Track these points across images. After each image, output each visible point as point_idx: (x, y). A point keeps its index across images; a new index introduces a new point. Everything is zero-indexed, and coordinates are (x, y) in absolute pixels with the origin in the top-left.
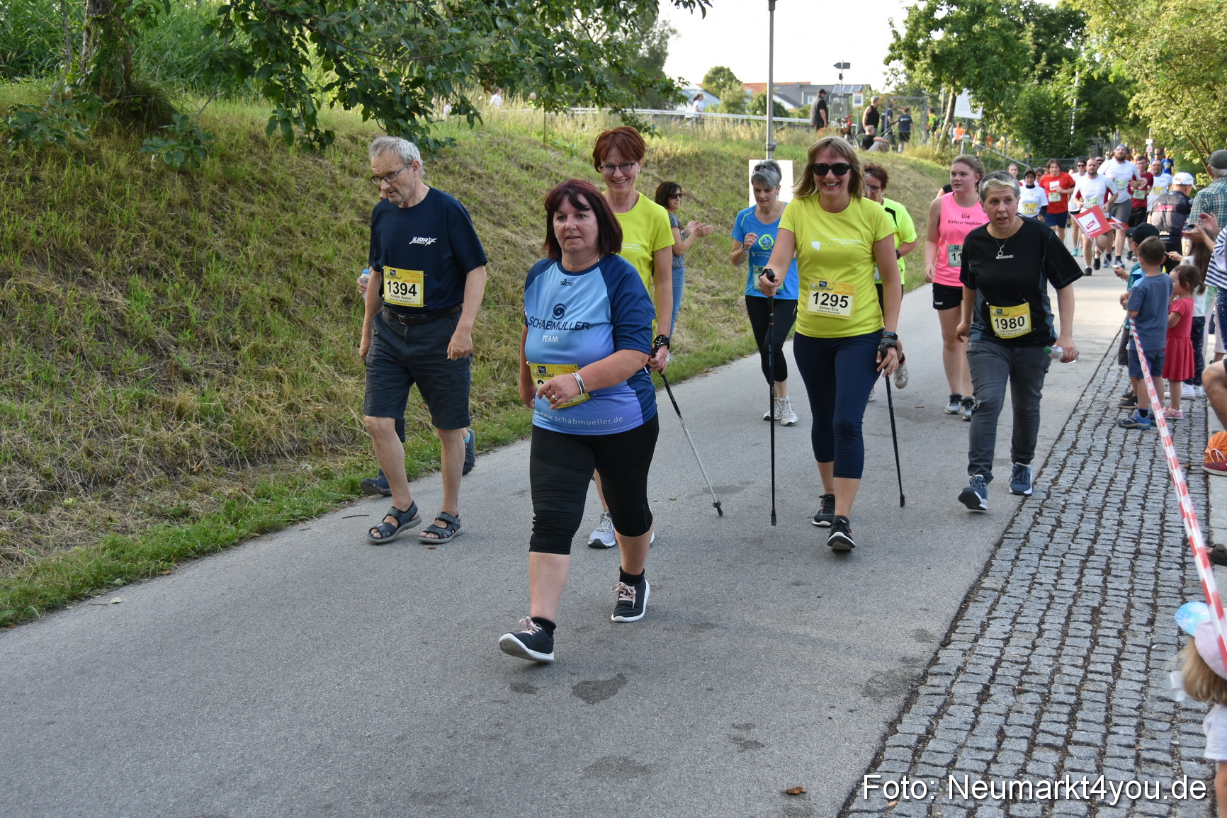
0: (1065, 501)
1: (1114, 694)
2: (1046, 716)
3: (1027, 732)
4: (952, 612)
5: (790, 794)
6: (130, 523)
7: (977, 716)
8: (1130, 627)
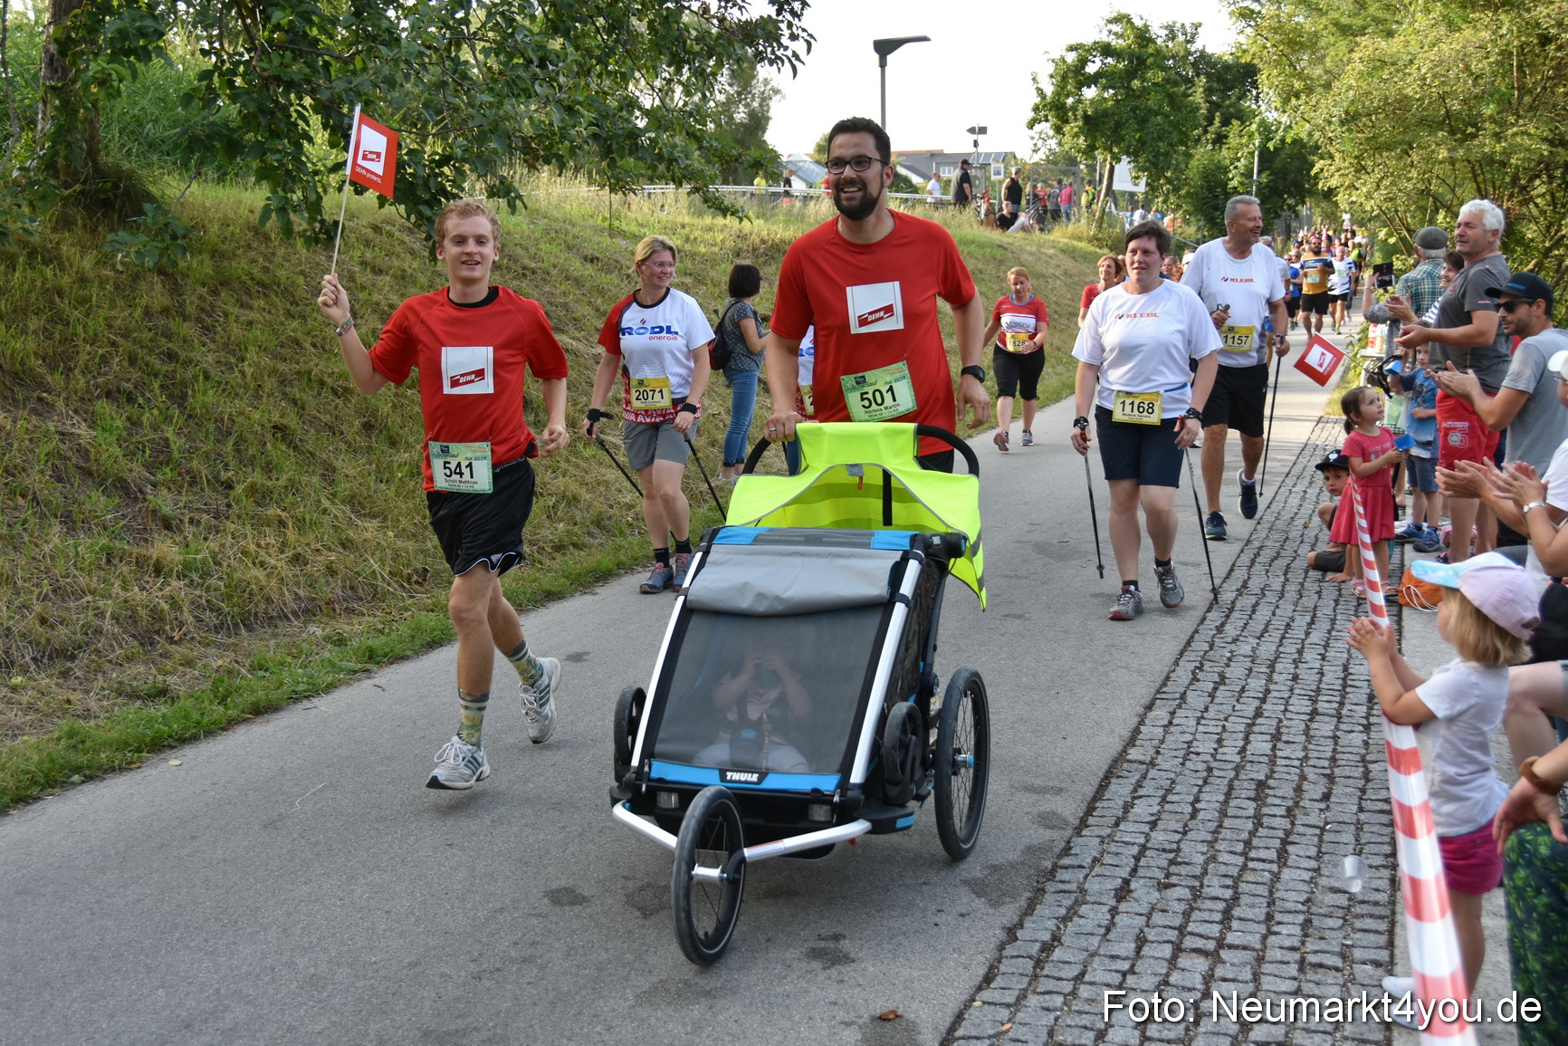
0: (1232, 652)
1: (1278, 886)
2: (1196, 915)
3: (1172, 935)
4: (1089, 791)
5: (883, 1018)
6: (93, 705)
7: (1113, 917)
8: (1301, 804)
